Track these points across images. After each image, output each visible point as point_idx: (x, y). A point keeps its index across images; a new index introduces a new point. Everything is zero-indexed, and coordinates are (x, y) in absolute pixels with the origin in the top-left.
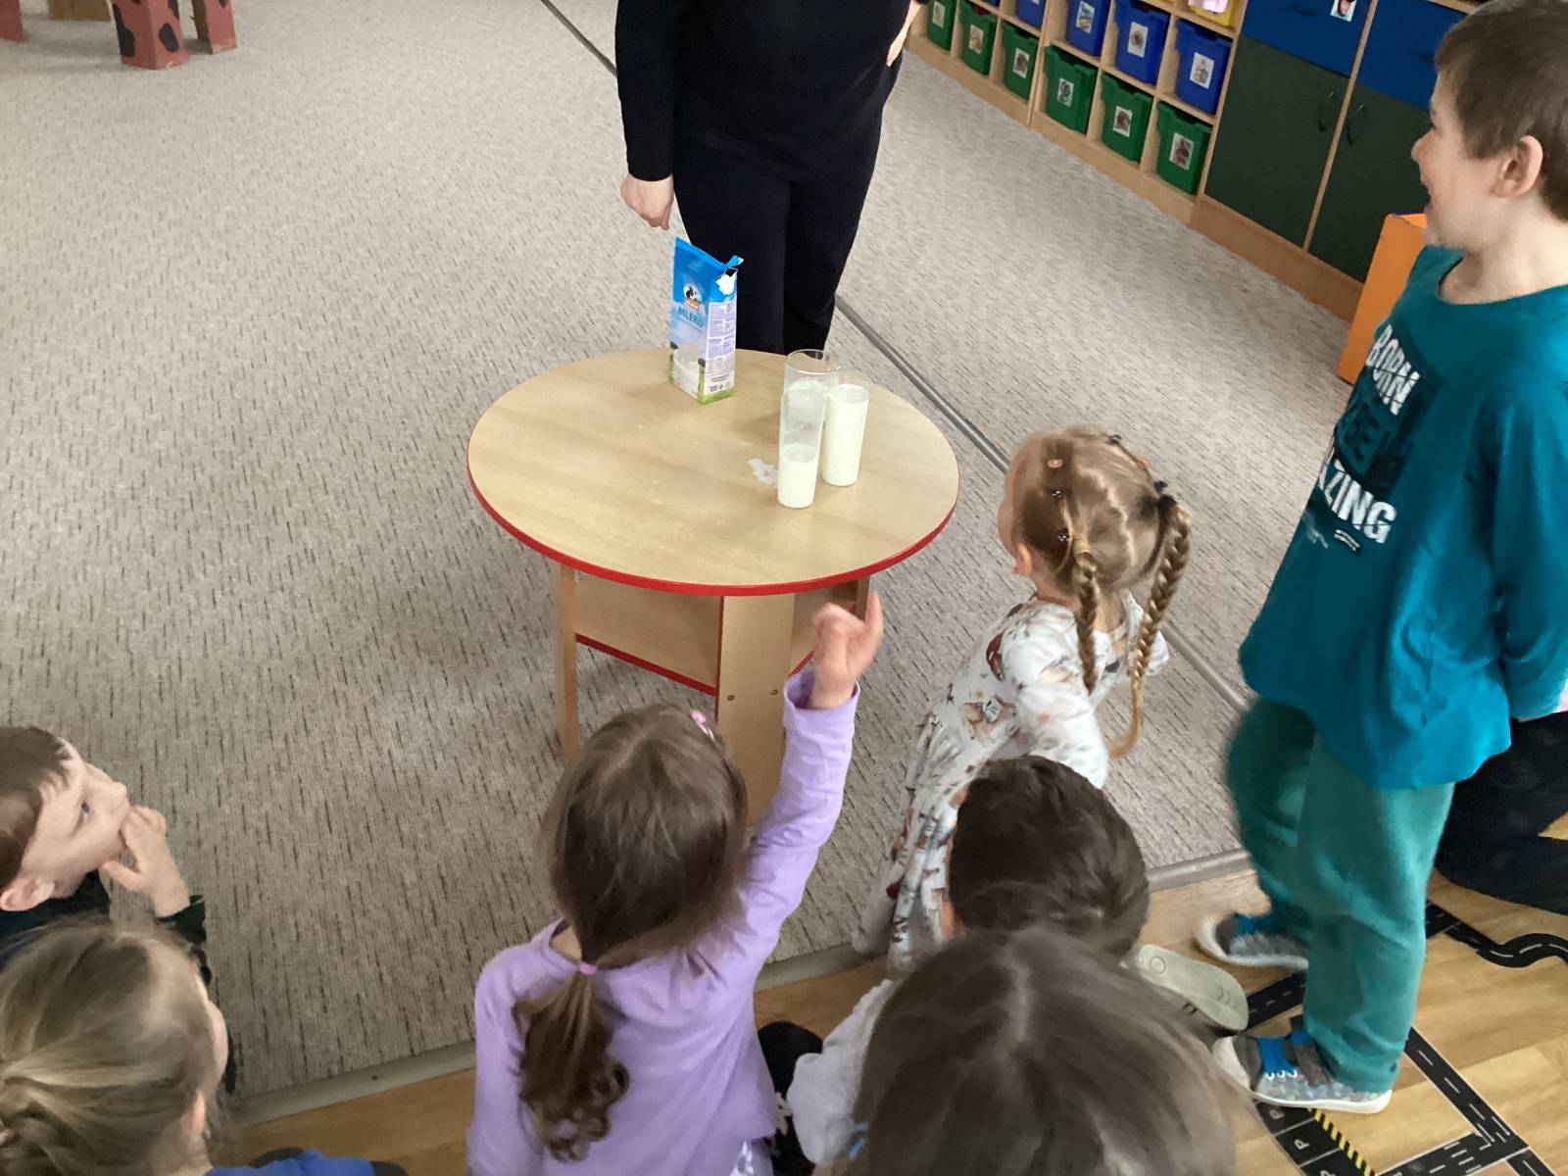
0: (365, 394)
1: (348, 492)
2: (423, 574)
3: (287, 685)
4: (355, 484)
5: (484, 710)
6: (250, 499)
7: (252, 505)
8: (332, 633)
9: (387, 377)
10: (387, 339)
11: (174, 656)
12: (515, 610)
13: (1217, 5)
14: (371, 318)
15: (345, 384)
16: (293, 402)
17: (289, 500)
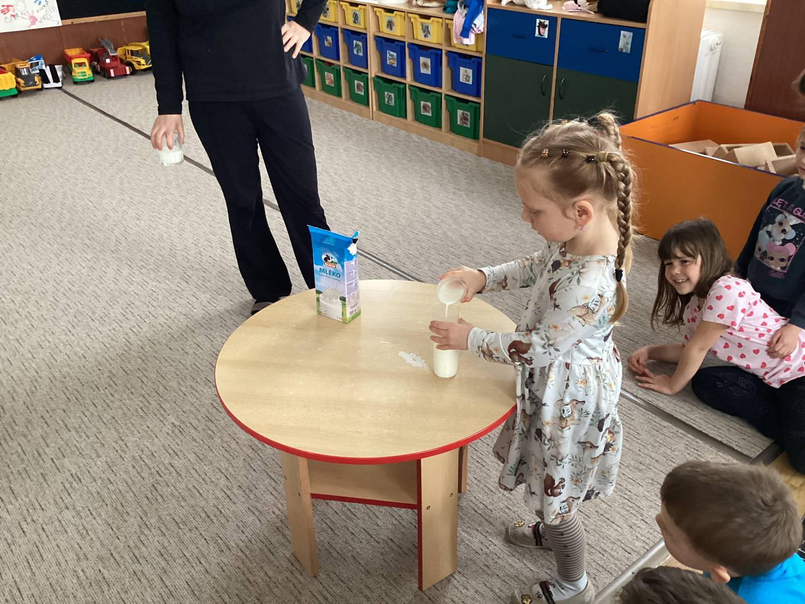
0: (66, 357)
1: (83, 426)
2: (158, 469)
3: (100, 578)
4: (85, 420)
5: (240, 554)
6: (19, 449)
7: (20, 451)
8: (115, 529)
9: (76, 342)
10: (65, 318)
11: (11, 582)
12: (228, 476)
13: (471, 41)
14: (49, 307)
15: (50, 353)
16: (21, 375)
17: (46, 443)
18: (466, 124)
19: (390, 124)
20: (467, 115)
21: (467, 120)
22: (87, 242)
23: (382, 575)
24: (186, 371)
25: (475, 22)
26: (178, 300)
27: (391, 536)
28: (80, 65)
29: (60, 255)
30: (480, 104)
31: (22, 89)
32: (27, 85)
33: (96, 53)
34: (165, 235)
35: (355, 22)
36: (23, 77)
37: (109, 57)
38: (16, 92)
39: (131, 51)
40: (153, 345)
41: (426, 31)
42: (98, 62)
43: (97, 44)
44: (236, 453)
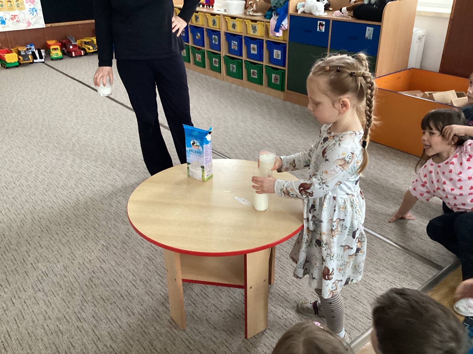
0: (42, 207)
1: (50, 246)
2: (93, 270)
3: (57, 330)
4: (52, 242)
5: (140, 317)
6: (12, 258)
7: (13, 260)
8: (67, 303)
9: (48, 200)
10: (42, 186)
11: (5, 331)
12: (134, 274)
13: (280, 34)
14: (33, 180)
15: (33, 206)
16: (15, 217)
17: (28, 254)
18: (277, 82)
19: (233, 83)
20: (278, 77)
21: (278, 80)
22: (56, 145)
23: (224, 330)
24: (111, 216)
25: (282, 23)
26: (108, 177)
27: (229, 308)
28: (55, 49)
29: (40, 152)
30: (285, 70)
31: (22, 62)
32: (24, 60)
33: (65, 43)
34: (101, 142)
35: (213, 25)
36: (22, 56)
37: (72, 45)
38: (18, 64)
39: (85, 42)
40: (92, 202)
41: (254, 29)
42: (66, 48)
43: (66, 38)
44: (139, 261)
